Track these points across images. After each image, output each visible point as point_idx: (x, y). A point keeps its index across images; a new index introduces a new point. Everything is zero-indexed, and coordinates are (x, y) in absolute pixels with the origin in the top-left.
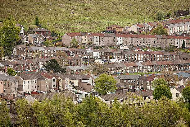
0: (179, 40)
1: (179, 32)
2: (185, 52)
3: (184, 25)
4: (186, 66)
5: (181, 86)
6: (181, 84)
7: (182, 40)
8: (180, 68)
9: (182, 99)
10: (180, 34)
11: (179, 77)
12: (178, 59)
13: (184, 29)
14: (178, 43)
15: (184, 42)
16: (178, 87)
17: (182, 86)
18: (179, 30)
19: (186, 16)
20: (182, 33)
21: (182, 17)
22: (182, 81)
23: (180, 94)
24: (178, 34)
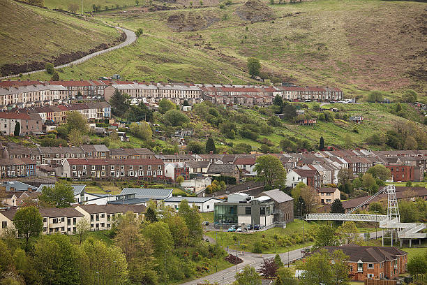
0: (8, 120)
1: (9, 104)
2: (20, 144)
3: (17, 91)
4: (21, 170)
5: (11, 207)
6: (12, 204)
7: (15, 121)
8: (9, 174)
9: (14, 233)
10: (11, 108)
11: (8, 189)
12: (6, 156)
13: (17, 99)
14: (6, 126)
15: (18, 125)
16: (6, 210)
17: (13, 208)
18: (7, 100)
19: (21, 76)
20: (14, 106)
21: (14, 78)
22: (14, 197)
23: (10, 224)
24: (6, 108)
